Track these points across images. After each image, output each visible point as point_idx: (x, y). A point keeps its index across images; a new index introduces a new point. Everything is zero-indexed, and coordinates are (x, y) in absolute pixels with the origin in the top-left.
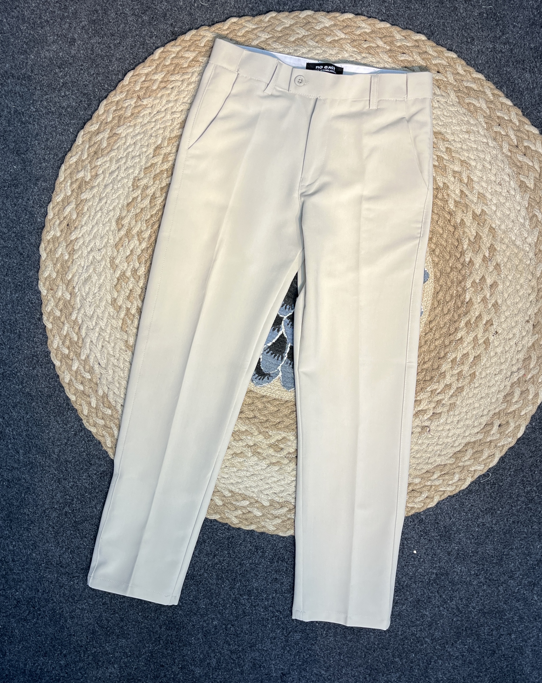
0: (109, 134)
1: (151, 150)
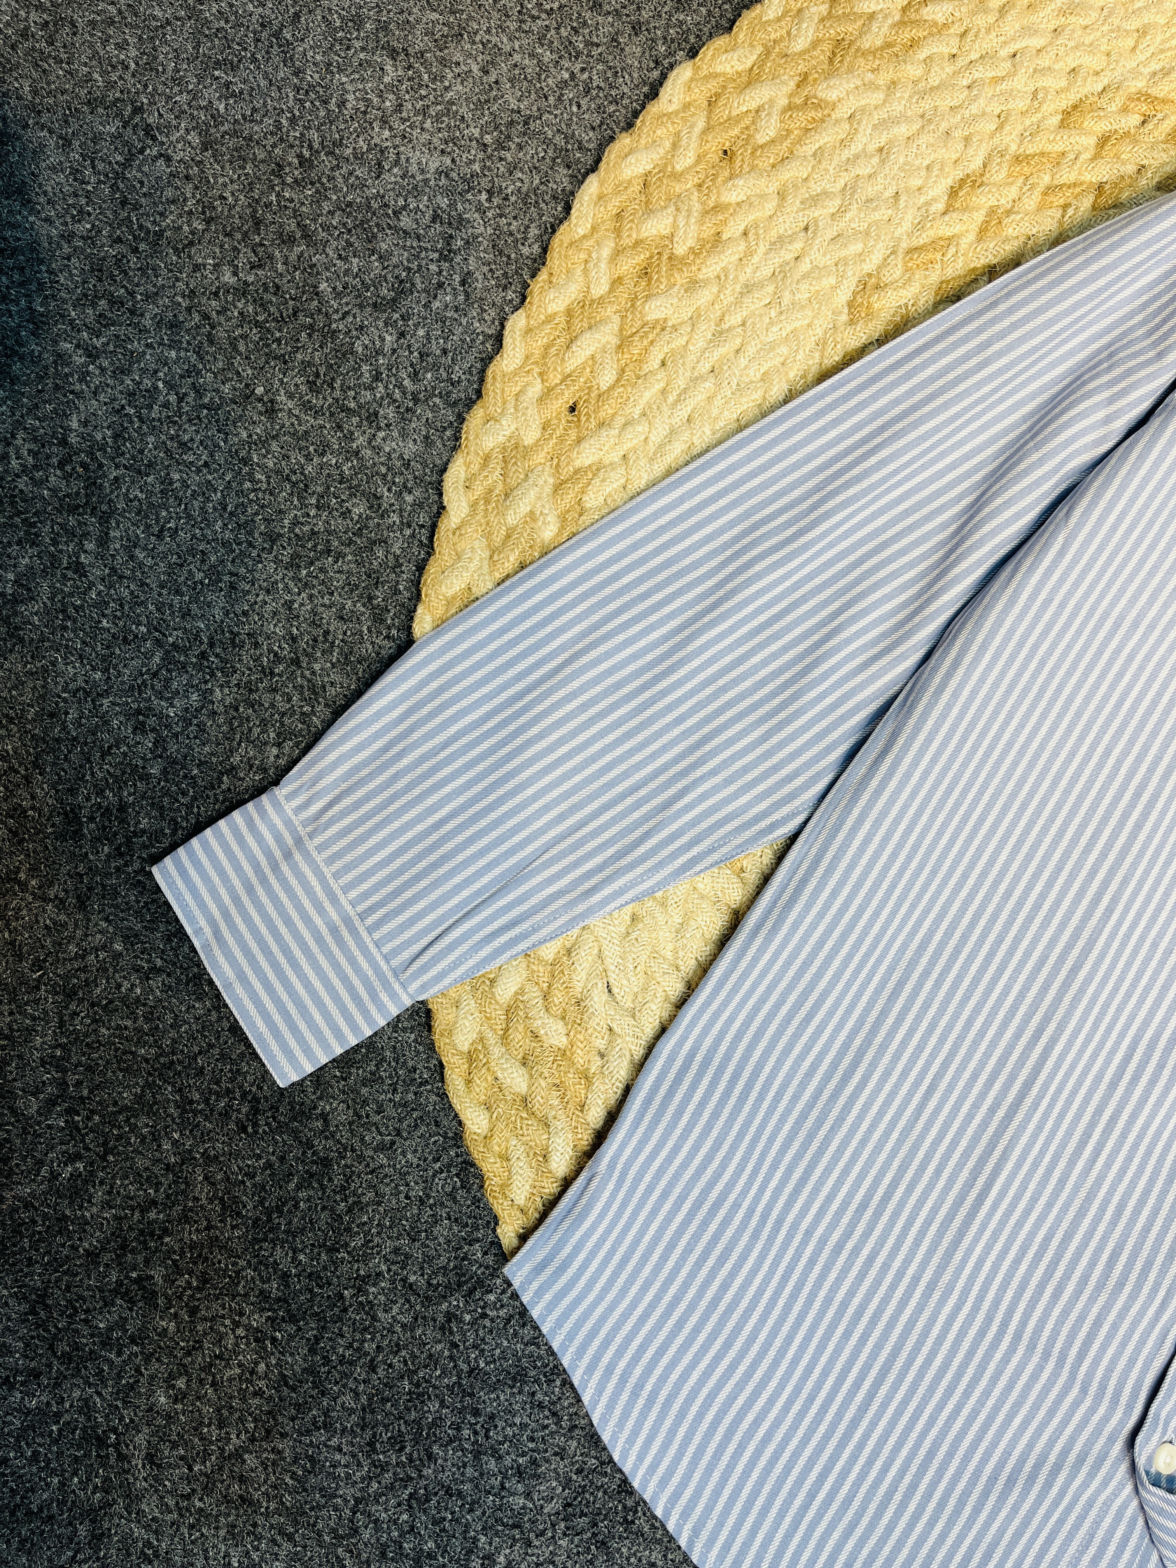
0: (791, 96)
1: (939, 189)
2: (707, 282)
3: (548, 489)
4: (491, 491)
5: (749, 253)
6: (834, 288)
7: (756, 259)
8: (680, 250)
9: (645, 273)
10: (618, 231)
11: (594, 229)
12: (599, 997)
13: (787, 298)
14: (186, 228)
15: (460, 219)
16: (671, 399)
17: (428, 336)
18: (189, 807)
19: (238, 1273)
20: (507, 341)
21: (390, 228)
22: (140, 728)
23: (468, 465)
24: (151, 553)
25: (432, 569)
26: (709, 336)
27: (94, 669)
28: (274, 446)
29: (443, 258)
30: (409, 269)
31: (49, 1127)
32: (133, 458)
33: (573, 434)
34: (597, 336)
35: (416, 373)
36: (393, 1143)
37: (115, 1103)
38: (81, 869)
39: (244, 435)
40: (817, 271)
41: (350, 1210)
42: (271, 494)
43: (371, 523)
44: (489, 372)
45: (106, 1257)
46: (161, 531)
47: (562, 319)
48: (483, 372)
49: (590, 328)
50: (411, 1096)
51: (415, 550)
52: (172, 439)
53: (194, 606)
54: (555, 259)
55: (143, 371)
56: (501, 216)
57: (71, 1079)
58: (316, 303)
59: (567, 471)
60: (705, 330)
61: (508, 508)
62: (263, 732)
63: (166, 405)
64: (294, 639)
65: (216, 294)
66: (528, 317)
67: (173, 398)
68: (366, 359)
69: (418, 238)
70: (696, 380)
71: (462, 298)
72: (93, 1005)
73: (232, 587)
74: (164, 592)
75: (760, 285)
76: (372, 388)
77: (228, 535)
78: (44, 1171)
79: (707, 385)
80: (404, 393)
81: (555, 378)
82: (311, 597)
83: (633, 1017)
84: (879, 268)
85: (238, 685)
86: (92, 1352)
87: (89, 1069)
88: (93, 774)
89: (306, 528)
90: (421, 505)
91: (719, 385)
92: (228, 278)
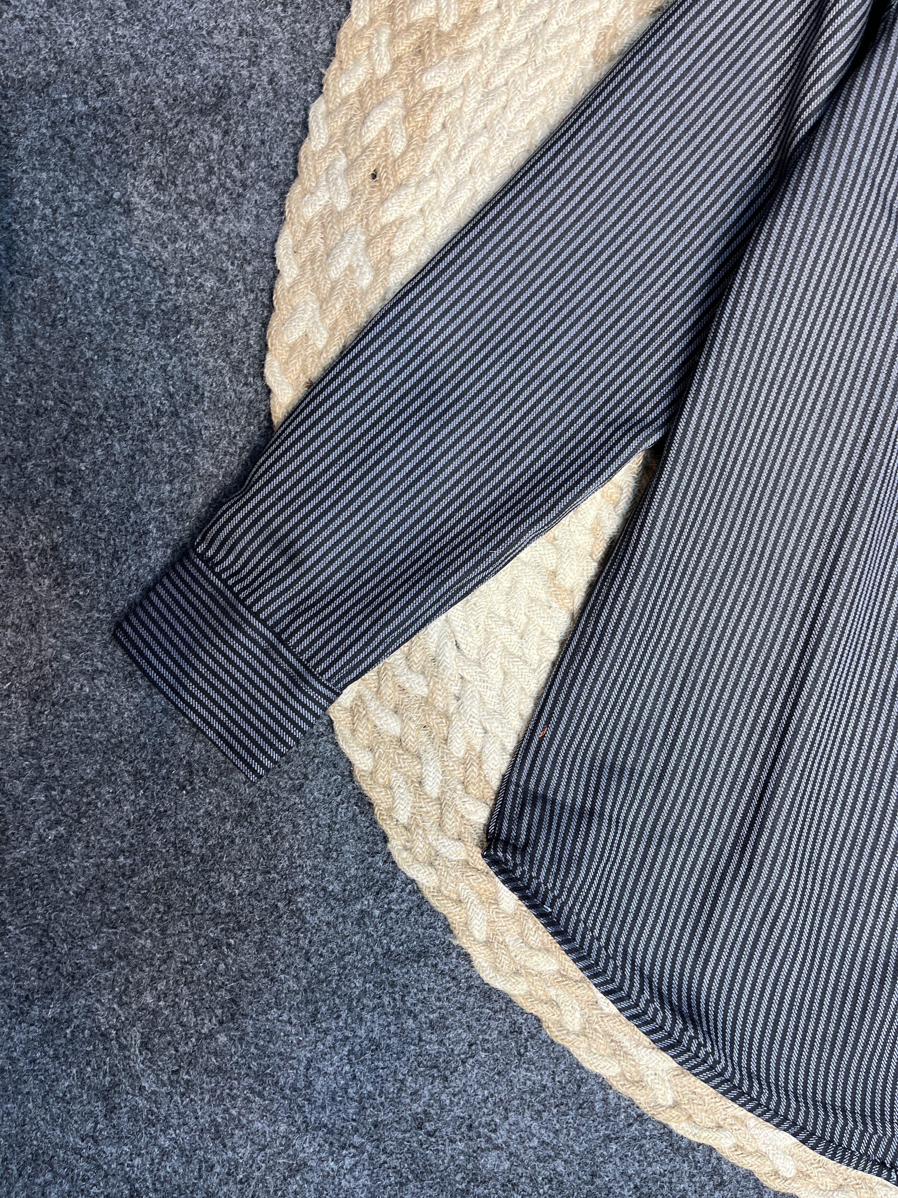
2: (471, 51)
3: (361, 246)
4: (314, 253)
5: (504, 23)
6: (579, 42)
7: (510, 27)
8: (446, 27)
9: (419, 52)
10: (392, 20)
11: (372, 20)
12: (450, 652)
13: (540, 56)
14: (43, 73)
15: (262, 29)
16: (454, 155)
17: (247, 131)
18: (107, 540)
19: (194, 897)
20: (312, 125)
21: (205, 45)
22: (59, 482)
23: (294, 234)
24: (49, 340)
25: (274, 323)
26: (479, 97)
27: (16, 439)
28: (135, 240)
29: (252, 63)
30: (225, 77)
31: (33, 802)
32: (24, 265)
33: (377, 197)
34: (386, 109)
35: (241, 164)
36: (302, 785)
37: (82, 778)
38: (29, 599)
39: (109, 233)
40: (563, 30)
41: (274, 841)
42: (138, 279)
43: (222, 294)
44: (301, 154)
45: (90, 896)
46: (54, 321)
47: (354, 100)
48: (296, 154)
49: (380, 103)
50: (311, 747)
51: (259, 310)
52: (52, 244)
53: (89, 379)
54: (341, 51)
55: (23, 193)
56: (295, 22)
57: (45, 763)
58: (152, 116)
59: (375, 228)
60: (475, 93)
61: (330, 265)
62: (157, 473)
63: (44, 218)
64: (171, 396)
65: (72, 121)
66: (327, 102)
67: (48, 211)
68: (199, 157)
69: (230, 50)
70: (472, 137)
71: (271, 94)
72: (53, 705)
73: (117, 360)
74: (63, 370)
75: (518, 48)
76: (206, 181)
77: (108, 318)
78: (34, 837)
79: (482, 139)
80: (234, 182)
81: (355, 151)
82: (181, 360)
83: (479, 665)
84: (615, 20)
85: (132, 439)
86: (89, 970)
87: (57, 754)
88: (27, 523)
89: (169, 304)
90: (259, 273)
91: (492, 138)
92: (81, 107)
